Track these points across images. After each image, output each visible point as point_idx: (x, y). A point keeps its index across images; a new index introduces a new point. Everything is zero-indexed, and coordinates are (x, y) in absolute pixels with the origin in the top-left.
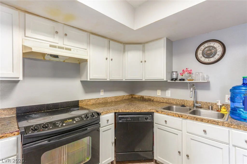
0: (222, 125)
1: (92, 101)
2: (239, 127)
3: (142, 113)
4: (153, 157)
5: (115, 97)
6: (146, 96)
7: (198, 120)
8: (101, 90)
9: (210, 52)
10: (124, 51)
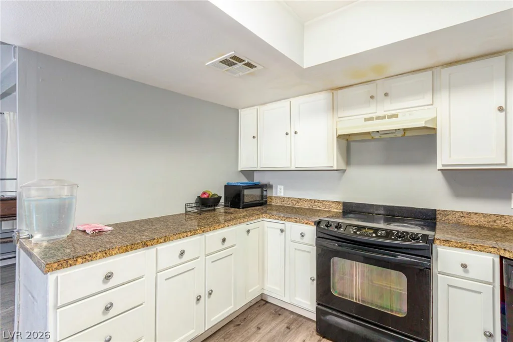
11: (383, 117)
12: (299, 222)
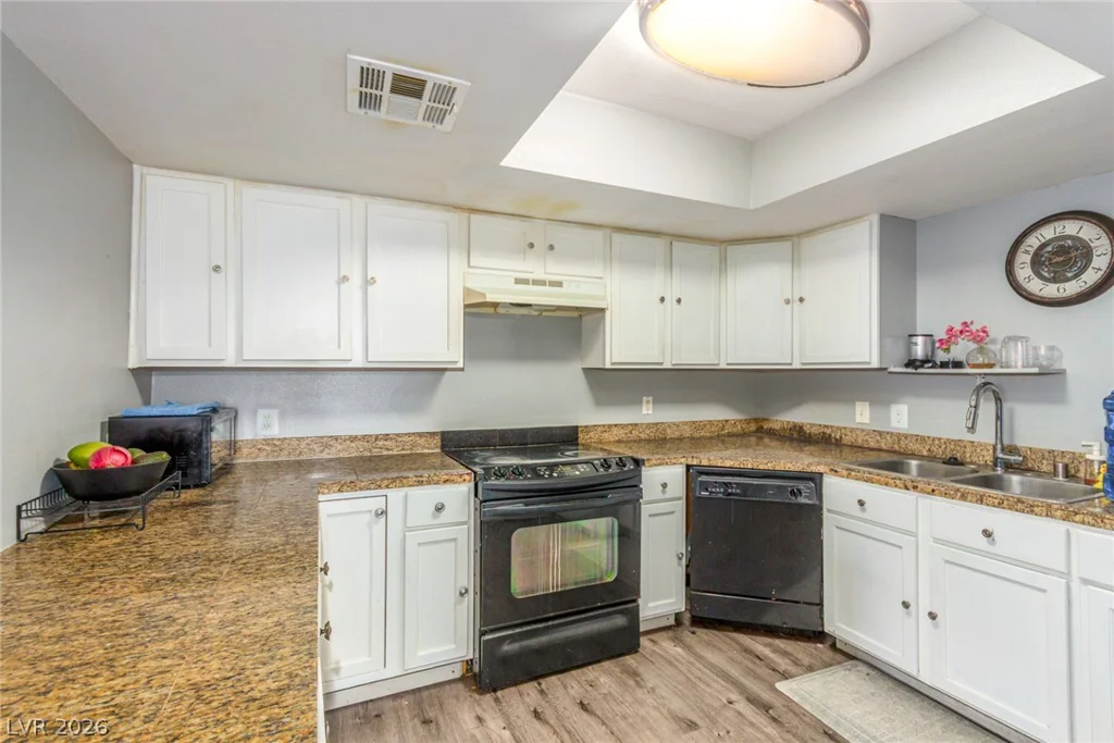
0: (1047, 515)
1: (615, 431)
2: (1099, 521)
3: (777, 473)
4: (823, 625)
5: (694, 422)
6: (812, 425)
7: (969, 498)
8: (645, 398)
9: (1062, 259)
10: (723, 265)
11: (543, 283)
12: (429, 483)
